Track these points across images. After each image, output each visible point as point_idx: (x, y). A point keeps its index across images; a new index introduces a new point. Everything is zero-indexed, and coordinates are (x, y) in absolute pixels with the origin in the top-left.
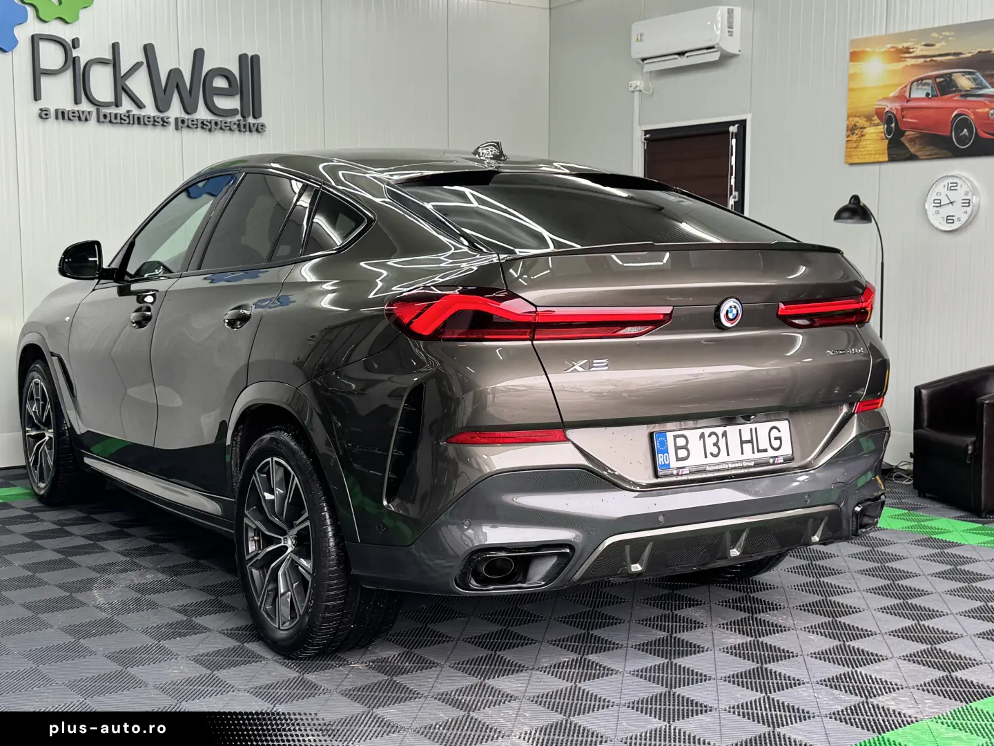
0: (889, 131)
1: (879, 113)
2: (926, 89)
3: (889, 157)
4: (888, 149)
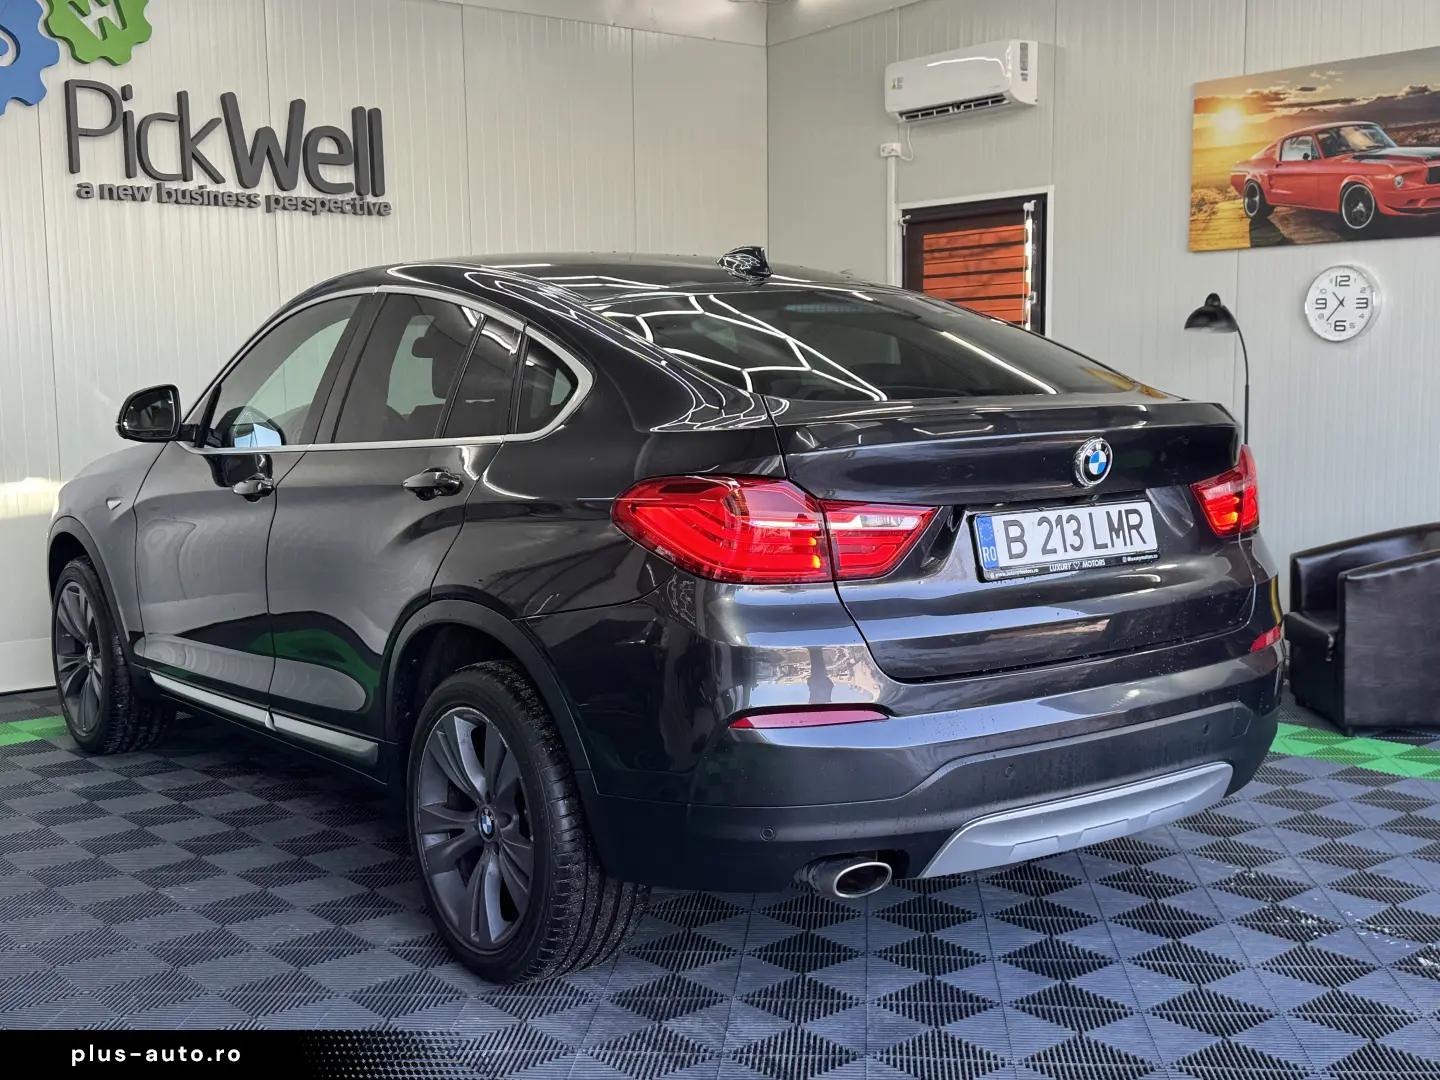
0: (1251, 207)
1: (1237, 182)
2: (1301, 149)
3: (1251, 242)
4: (1251, 230)
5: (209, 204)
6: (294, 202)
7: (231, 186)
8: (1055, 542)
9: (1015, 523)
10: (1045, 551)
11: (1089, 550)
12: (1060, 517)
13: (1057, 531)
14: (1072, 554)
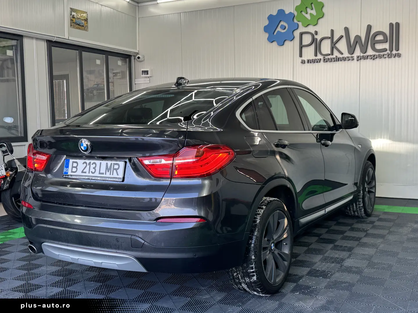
5: (337, 61)
6: (364, 57)
7: (346, 54)
8: (87, 170)
9: (76, 162)
10: (82, 172)
11: (97, 174)
12: (90, 163)
13: (88, 167)
14: (91, 174)
